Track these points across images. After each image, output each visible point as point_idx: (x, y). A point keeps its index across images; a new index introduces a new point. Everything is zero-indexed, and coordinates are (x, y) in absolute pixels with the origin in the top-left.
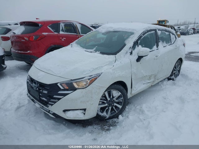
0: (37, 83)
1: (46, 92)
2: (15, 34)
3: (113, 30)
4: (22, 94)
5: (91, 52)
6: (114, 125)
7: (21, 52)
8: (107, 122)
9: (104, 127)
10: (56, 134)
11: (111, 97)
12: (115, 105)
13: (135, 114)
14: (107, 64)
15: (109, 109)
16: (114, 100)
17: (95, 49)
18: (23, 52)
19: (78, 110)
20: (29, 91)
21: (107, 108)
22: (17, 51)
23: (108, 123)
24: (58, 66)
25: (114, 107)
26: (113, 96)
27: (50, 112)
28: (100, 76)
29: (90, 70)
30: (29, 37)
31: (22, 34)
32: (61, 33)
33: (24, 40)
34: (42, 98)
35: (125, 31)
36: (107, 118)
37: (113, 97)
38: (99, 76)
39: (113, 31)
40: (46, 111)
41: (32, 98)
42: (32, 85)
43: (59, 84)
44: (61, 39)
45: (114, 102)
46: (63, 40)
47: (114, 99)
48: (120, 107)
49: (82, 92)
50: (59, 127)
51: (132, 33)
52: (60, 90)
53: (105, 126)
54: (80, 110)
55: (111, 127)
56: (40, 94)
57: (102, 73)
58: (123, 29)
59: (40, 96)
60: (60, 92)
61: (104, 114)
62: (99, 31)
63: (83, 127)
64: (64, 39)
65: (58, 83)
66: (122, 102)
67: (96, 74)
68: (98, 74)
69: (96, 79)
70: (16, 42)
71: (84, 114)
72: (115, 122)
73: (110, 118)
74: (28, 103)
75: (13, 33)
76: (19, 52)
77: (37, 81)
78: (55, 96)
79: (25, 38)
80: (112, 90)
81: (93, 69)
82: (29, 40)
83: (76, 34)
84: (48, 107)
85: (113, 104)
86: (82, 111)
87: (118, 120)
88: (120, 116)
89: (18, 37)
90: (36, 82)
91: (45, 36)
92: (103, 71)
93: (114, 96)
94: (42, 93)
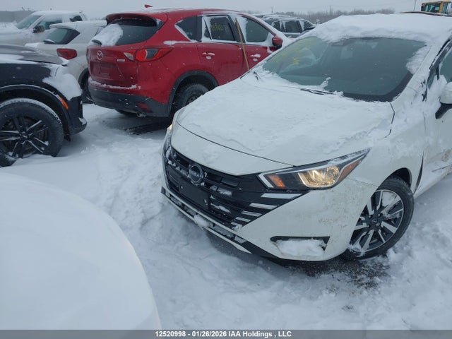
0: (201, 171)
1: (228, 193)
2: (101, 44)
3: (362, 33)
4: (142, 190)
5: (319, 93)
6: (381, 271)
7: (115, 87)
8: (360, 265)
9: (359, 277)
10: (255, 292)
11: (378, 207)
12: (382, 226)
13: (424, 247)
14: (377, 125)
15: (367, 234)
16: (382, 214)
17: (325, 84)
18: (119, 88)
19: (310, 238)
20: (172, 186)
21: (364, 234)
22: (105, 86)
23: (363, 266)
24: (251, 130)
25: (380, 231)
26: (381, 203)
27: (236, 239)
28: (365, 156)
29: (338, 143)
30: (135, 53)
31: (117, 44)
32: (205, 40)
33: (124, 60)
34: (216, 207)
35: (396, 37)
36: (361, 255)
37: (382, 208)
38: (363, 158)
39: (362, 36)
40: (225, 236)
41: (181, 201)
42: (183, 172)
43: (261, 177)
44: (205, 56)
45: (382, 218)
46: (209, 58)
47: (384, 212)
48: (393, 229)
49: (324, 198)
50: (253, 273)
51: (422, 44)
52: (266, 189)
53: (358, 273)
54: (314, 238)
55: (377, 279)
56: (212, 197)
57: (368, 152)
58: (391, 32)
59: (210, 201)
60: (265, 195)
61: (357, 246)
62: (319, 37)
63: (309, 275)
64: (212, 56)
65: (259, 173)
66: (400, 218)
67: (356, 153)
68: (360, 152)
69: (357, 164)
70: (103, 63)
71: (324, 248)
72: (381, 266)
73: (368, 255)
74: (161, 212)
75: (95, 41)
76: (111, 87)
77: (202, 166)
78: (253, 205)
79: (126, 54)
80: (382, 191)
81: (347, 139)
82: (135, 57)
83: (235, 42)
84: (231, 227)
85: (378, 225)
86: (319, 242)
87: (386, 260)
88: (391, 252)
89: (109, 51)
90: (200, 169)
91: (170, 50)
92: (371, 145)
93: (384, 205)
94: (216, 194)
